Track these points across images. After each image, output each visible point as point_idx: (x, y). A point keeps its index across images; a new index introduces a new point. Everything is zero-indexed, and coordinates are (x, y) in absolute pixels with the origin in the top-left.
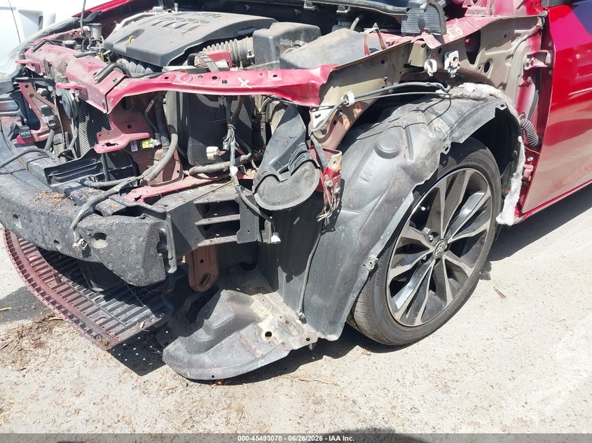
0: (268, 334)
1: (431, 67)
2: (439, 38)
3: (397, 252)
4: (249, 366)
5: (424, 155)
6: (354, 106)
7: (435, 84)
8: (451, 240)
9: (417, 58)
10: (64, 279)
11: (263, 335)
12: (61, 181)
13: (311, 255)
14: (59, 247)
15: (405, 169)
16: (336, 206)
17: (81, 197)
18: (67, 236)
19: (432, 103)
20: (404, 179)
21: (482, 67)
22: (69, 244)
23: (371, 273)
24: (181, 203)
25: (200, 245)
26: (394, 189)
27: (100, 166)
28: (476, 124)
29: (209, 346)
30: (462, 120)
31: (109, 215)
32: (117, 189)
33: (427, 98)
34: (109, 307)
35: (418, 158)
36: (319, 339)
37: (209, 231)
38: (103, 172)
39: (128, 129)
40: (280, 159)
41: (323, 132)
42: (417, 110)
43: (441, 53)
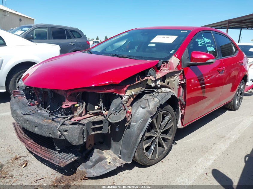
0: (110, 163)
1: (153, 85)
2: (155, 78)
3: (145, 140)
4: (105, 172)
5: (153, 108)
6: (134, 95)
7: (154, 89)
8: (162, 131)
9: (149, 83)
10: (43, 148)
11: (108, 163)
12: (52, 116)
13: (123, 136)
14: (51, 135)
15: (148, 111)
16: (130, 121)
17: (58, 120)
18: (54, 132)
19: (154, 94)
20: (148, 114)
21: (167, 84)
22: (55, 134)
23: (141, 141)
24: (88, 121)
25: (92, 134)
26: (146, 117)
27: (62, 112)
28: (166, 99)
29: (92, 167)
30: (162, 98)
31: (68, 125)
32: (69, 118)
33: (152, 93)
34: (60, 155)
35: (151, 108)
36: (125, 163)
37: (94, 130)
38: (63, 113)
39: (71, 101)
40: (115, 109)
41: (126, 101)
42: (150, 96)
43: (155, 81)
